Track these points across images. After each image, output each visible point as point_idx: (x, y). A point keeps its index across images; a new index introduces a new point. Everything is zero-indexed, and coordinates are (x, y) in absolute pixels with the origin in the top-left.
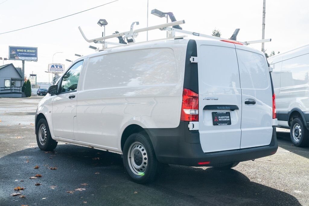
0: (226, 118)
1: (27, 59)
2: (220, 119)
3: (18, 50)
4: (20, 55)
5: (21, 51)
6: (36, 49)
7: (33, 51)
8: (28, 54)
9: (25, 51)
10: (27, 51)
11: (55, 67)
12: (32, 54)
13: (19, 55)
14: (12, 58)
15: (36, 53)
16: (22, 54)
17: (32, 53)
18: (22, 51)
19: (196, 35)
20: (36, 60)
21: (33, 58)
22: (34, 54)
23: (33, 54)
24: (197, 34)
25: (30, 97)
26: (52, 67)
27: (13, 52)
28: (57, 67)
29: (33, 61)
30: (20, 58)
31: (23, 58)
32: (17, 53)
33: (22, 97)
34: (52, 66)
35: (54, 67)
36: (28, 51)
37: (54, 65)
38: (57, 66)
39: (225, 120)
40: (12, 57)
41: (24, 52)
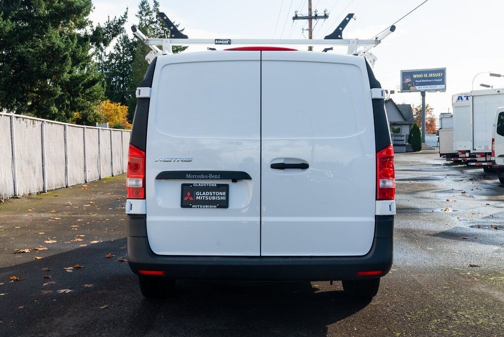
0: (215, 196)
1: (428, 88)
2: (198, 196)
3: (415, 76)
4: (417, 83)
5: (418, 76)
6: (443, 71)
7: (439, 75)
8: (431, 81)
9: (426, 75)
10: (428, 76)
11: (464, 99)
12: (436, 80)
13: (415, 83)
14: (405, 90)
15: (443, 78)
16: (420, 81)
17: (438, 78)
18: (420, 76)
19: (221, 44)
20: (444, 90)
21: (438, 87)
22: (441, 80)
23: (438, 80)
24: (225, 42)
25: (420, 152)
26: (458, 99)
27: (407, 80)
28: (467, 99)
29: (438, 92)
30: (417, 87)
31: (423, 88)
32: (413, 80)
33: (407, 152)
34: (459, 97)
35: (462, 99)
36: (431, 75)
37: (463, 96)
38: (467, 97)
39: (214, 198)
40: (405, 88)
41: (424, 78)
